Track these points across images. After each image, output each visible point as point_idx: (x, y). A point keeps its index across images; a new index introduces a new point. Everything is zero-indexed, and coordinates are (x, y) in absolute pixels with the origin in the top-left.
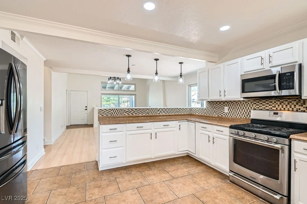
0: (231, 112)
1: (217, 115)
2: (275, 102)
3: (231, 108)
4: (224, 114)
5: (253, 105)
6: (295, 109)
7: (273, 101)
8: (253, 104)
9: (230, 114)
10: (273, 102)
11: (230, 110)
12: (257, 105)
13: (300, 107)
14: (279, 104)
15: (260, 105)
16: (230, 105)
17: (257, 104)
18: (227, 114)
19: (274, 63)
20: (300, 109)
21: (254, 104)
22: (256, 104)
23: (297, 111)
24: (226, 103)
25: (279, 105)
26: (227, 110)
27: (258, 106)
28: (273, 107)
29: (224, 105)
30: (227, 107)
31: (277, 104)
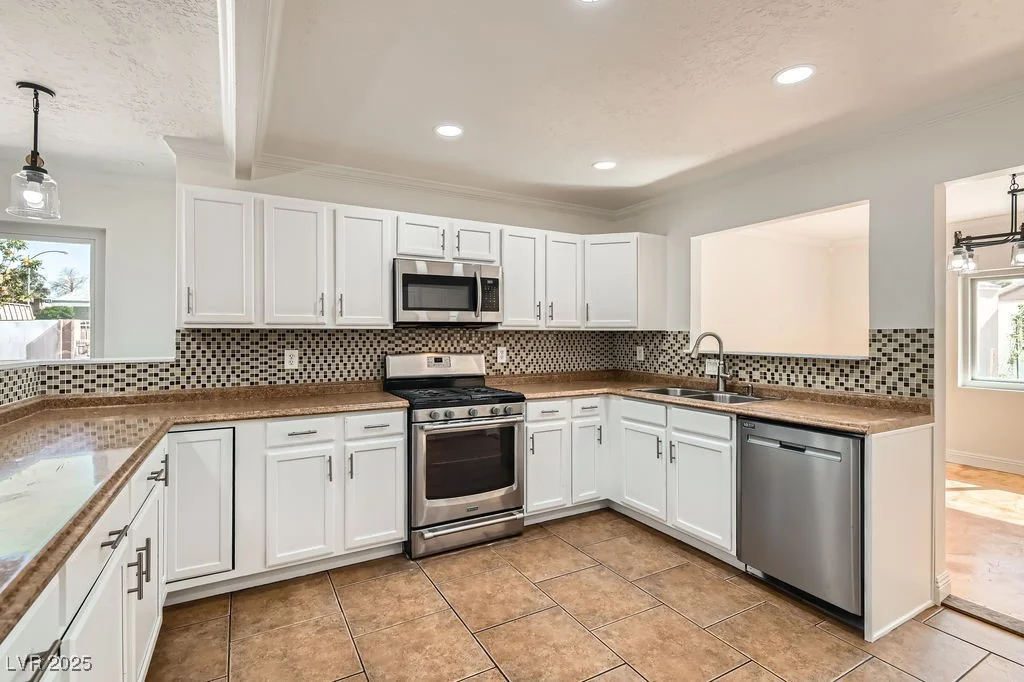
0: (309, 367)
1: (245, 384)
2: (427, 335)
3: (309, 352)
4: (282, 374)
5: (379, 342)
6: (458, 350)
7: (424, 332)
8: (379, 338)
9: (305, 375)
10: (424, 335)
11: (305, 361)
12: (389, 342)
13: (465, 345)
14: (433, 339)
15: (396, 342)
16: (305, 345)
17: (389, 338)
18: (297, 376)
19: (464, 253)
20: (465, 348)
21: (382, 338)
22: (386, 339)
23: (461, 352)
24: (290, 338)
25: (433, 342)
26: (296, 360)
27: (393, 346)
28: (423, 345)
29: (282, 343)
30: (296, 353)
31: (430, 339)
